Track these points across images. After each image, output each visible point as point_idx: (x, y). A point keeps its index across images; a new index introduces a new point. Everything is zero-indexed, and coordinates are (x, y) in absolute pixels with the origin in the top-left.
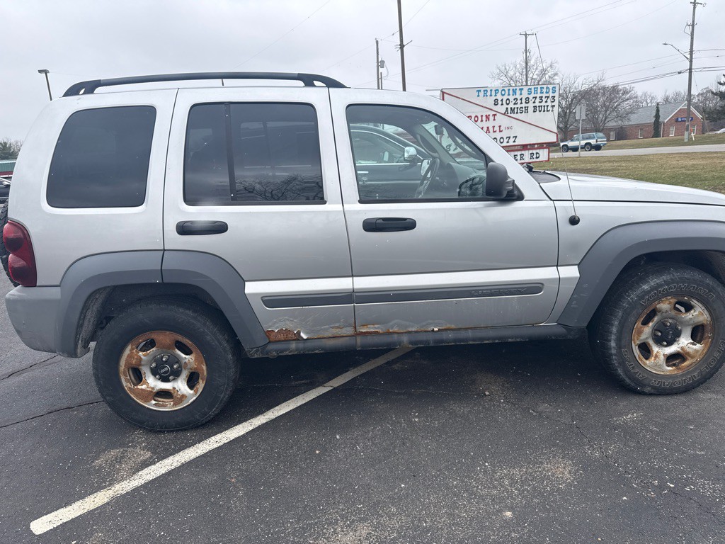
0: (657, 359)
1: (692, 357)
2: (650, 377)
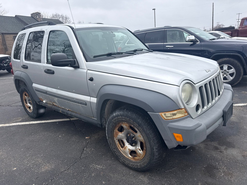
0: (125, 150)
1: (139, 156)
2: (121, 156)
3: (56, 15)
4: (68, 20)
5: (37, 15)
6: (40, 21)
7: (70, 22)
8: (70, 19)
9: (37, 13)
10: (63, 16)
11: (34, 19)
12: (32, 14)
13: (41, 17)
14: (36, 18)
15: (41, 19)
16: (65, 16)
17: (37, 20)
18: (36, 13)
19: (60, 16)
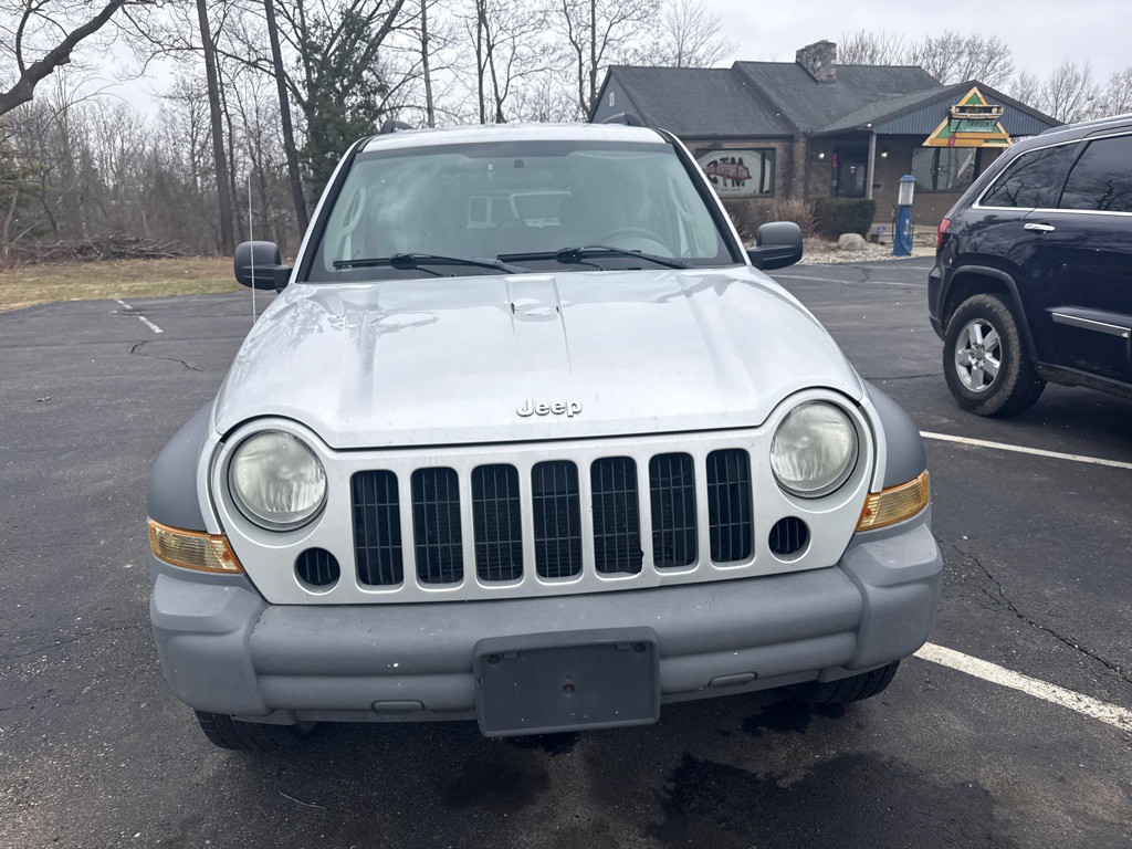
3: (944, 44)
4: (1002, 62)
5: (819, 52)
6: (824, 78)
7: (1006, 70)
8: (1008, 59)
9: (819, 43)
10: (980, 45)
11: (806, 70)
12: (803, 50)
13: (832, 62)
14: (813, 68)
15: (833, 71)
16: (986, 42)
17: (815, 76)
18: (815, 45)
19: (963, 44)
